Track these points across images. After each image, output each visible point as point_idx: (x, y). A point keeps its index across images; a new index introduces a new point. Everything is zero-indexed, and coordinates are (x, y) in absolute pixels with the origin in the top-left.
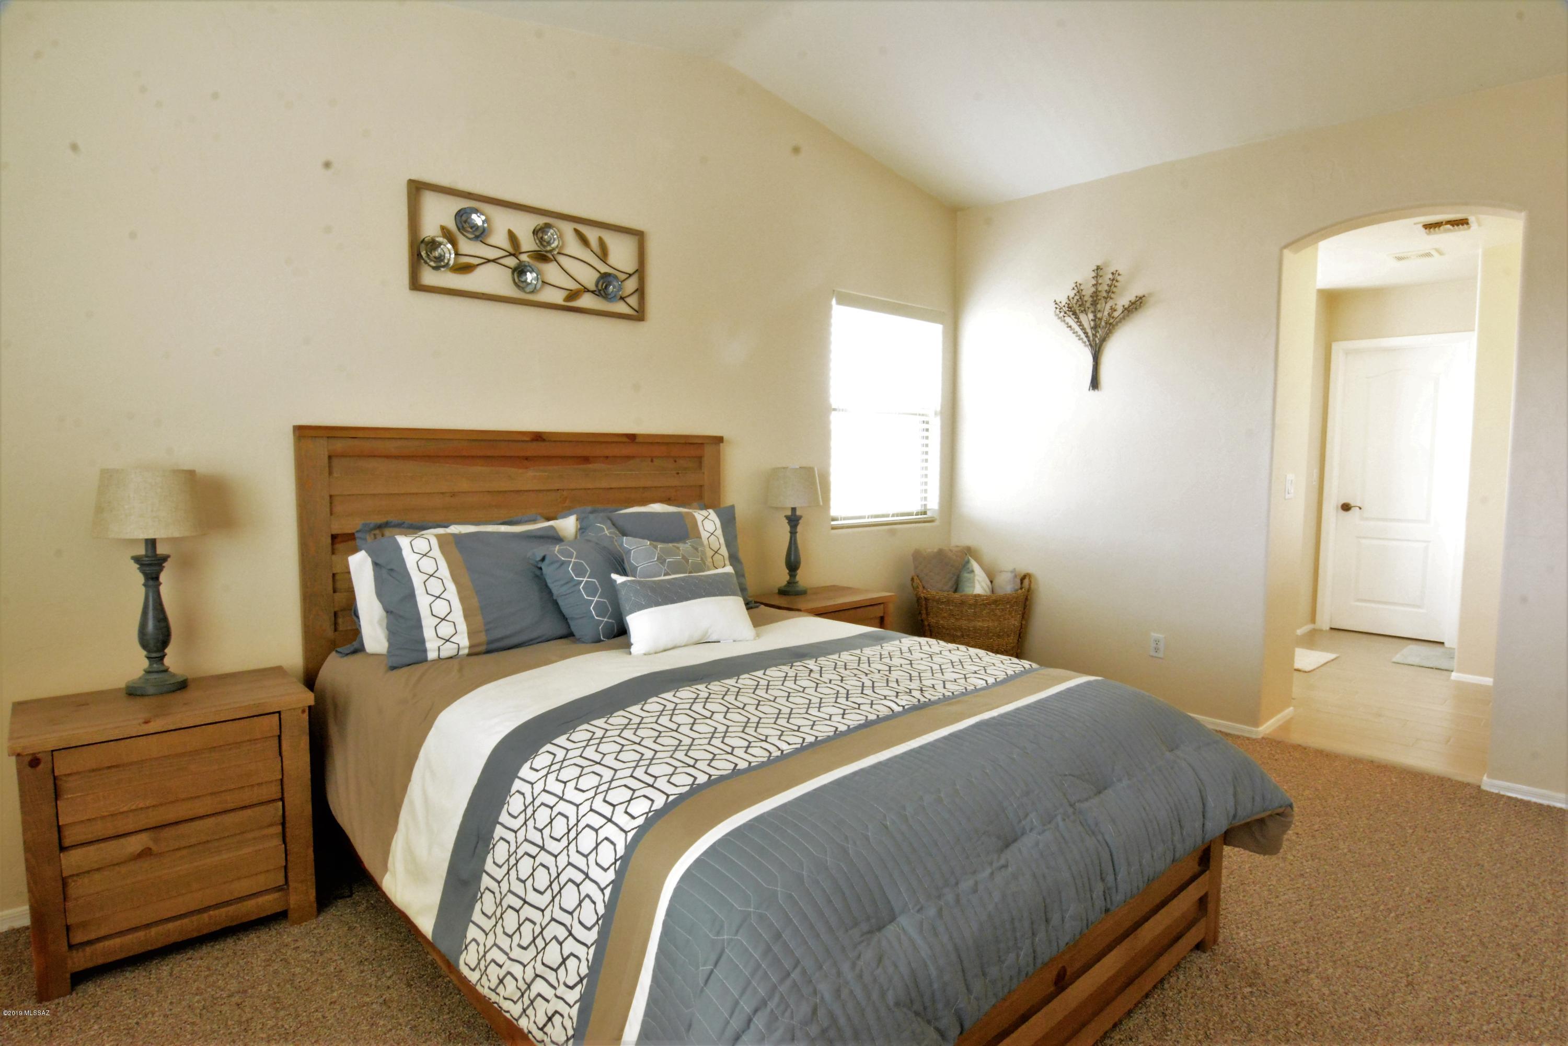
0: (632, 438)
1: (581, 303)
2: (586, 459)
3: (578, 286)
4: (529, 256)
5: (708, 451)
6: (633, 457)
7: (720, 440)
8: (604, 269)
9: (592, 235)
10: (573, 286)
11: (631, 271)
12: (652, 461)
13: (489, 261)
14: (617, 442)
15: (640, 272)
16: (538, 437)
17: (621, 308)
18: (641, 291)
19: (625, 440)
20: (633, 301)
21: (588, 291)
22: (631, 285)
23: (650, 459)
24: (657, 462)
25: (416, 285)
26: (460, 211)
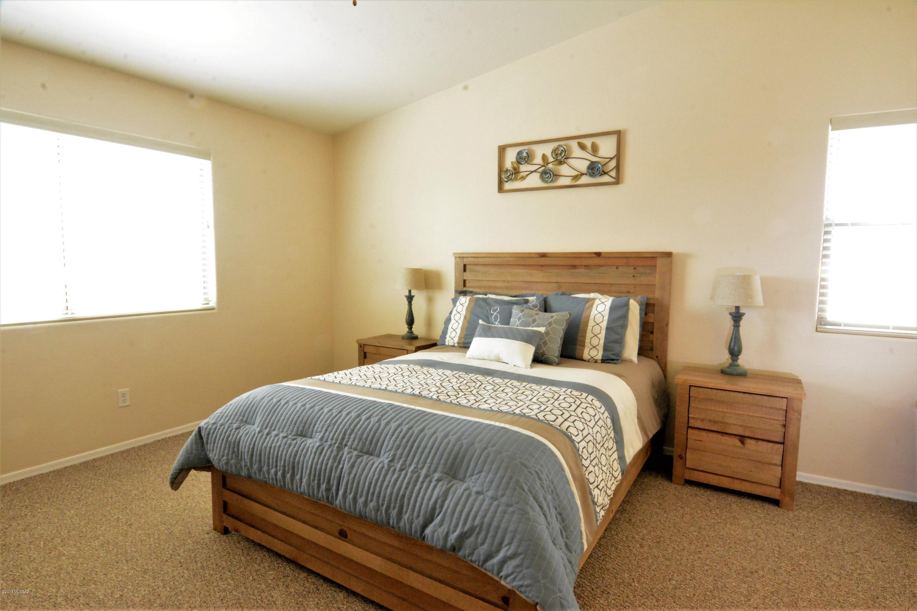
0: (598, 254)
1: (580, 182)
2: (574, 267)
3: (577, 173)
4: (553, 164)
5: (660, 262)
6: (604, 266)
7: (669, 255)
8: (594, 159)
9: (588, 142)
10: (575, 173)
11: (612, 156)
12: (617, 268)
13: (532, 172)
14: (585, 257)
15: (619, 156)
16: (543, 255)
17: (606, 179)
18: (618, 168)
19: (594, 255)
20: (613, 173)
21: (583, 174)
22: (613, 164)
23: (615, 267)
24: (620, 269)
25: (501, 189)
26: (518, 153)
